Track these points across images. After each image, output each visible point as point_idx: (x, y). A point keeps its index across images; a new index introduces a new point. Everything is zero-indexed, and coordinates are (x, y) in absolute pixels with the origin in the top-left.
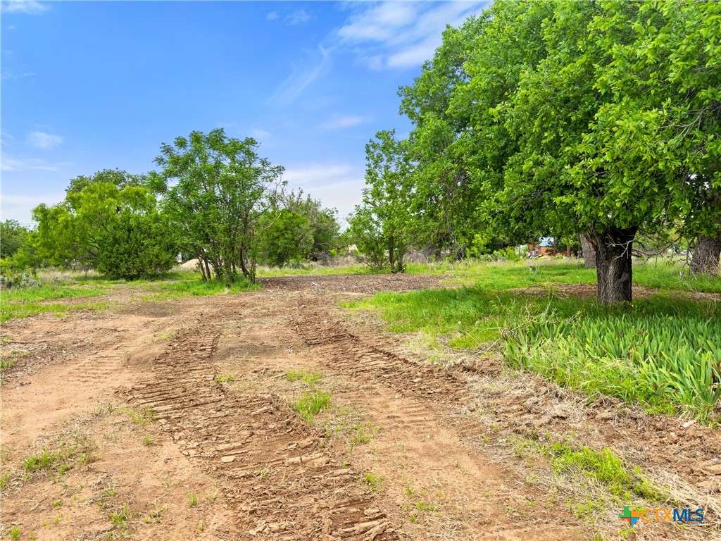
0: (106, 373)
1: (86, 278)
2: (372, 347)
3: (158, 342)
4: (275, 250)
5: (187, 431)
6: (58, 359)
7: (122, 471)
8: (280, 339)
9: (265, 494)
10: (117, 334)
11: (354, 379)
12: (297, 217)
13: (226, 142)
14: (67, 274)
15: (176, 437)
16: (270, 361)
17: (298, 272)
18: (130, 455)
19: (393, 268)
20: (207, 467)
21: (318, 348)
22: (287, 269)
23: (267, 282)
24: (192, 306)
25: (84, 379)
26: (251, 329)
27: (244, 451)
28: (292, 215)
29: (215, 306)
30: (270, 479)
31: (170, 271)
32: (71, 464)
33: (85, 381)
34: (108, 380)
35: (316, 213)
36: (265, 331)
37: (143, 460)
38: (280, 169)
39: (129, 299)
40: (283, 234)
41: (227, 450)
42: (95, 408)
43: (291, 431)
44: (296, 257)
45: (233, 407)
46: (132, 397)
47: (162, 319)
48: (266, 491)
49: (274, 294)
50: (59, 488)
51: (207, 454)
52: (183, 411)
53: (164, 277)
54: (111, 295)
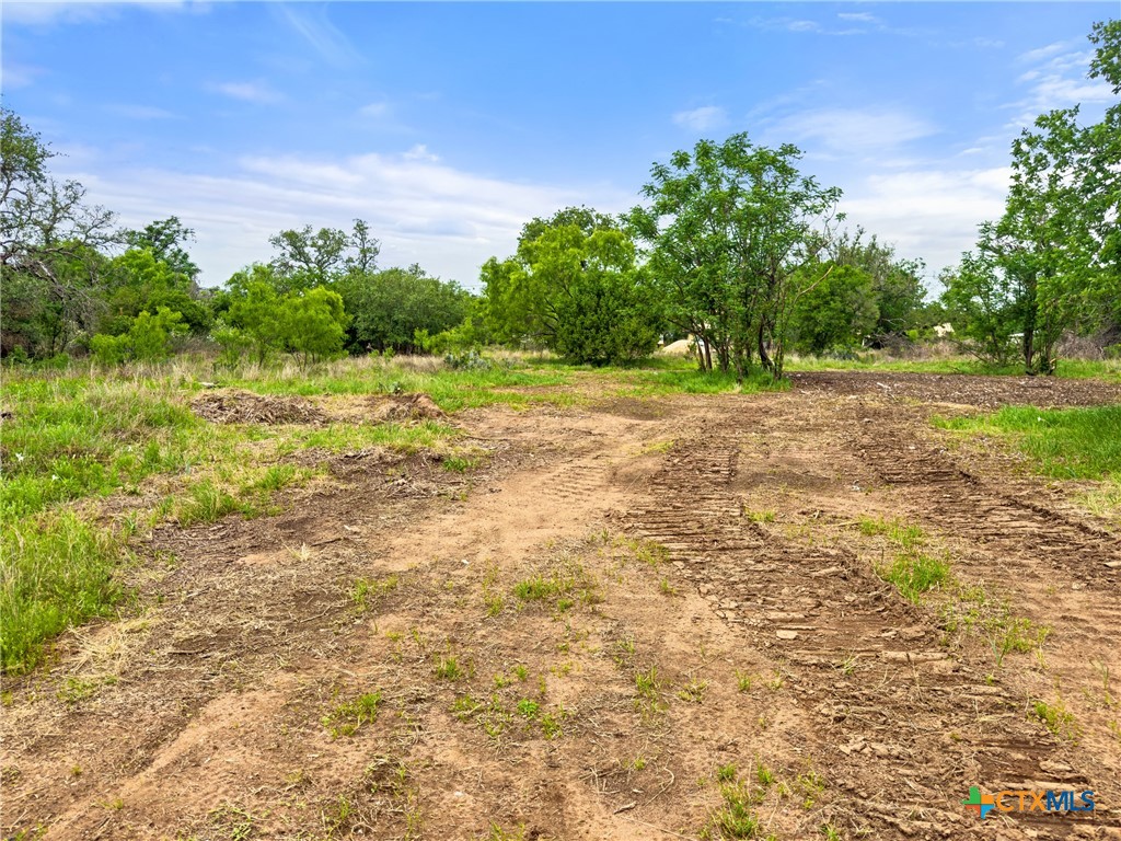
0: (589, 490)
1: (540, 361)
2: (1008, 497)
3: (650, 454)
4: (811, 328)
5: (716, 583)
6: (526, 464)
7: (638, 621)
8: (836, 467)
9: (854, 697)
10: (593, 438)
11: (983, 546)
12: (853, 274)
13: (750, 152)
14: (517, 354)
15: (704, 590)
16: (824, 500)
17: (850, 366)
18: (643, 602)
19: (1029, 365)
20: (756, 640)
21: (906, 490)
22: (829, 360)
23: (799, 379)
24: (688, 408)
25: (563, 494)
26: (785, 448)
27: (810, 628)
28: (843, 271)
29: (723, 410)
30: (859, 676)
31: (651, 356)
32: (570, 601)
33: (565, 497)
34: (593, 498)
35: (884, 269)
36: (810, 453)
37: (662, 614)
38: (834, 193)
39: (600, 392)
40: (827, 303)
41: (782, 621)
42: (583, 532)
43: (883, 611)
44: (844, 342)
45: (780, 560)
46: (631, 525)
47: (650, 423)
48: (857, 693)
49: (814, 398)
50: (559, 628)
51: (753, 621)
52: (705, 554)
53: (642, 363)
54: (576, 386)
